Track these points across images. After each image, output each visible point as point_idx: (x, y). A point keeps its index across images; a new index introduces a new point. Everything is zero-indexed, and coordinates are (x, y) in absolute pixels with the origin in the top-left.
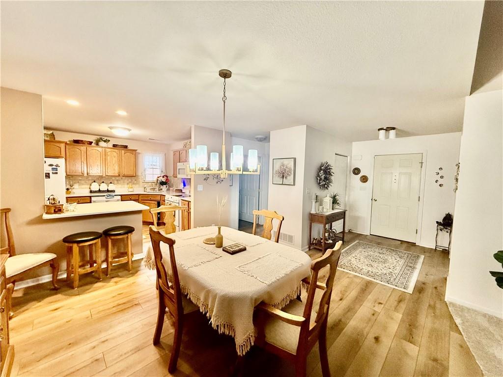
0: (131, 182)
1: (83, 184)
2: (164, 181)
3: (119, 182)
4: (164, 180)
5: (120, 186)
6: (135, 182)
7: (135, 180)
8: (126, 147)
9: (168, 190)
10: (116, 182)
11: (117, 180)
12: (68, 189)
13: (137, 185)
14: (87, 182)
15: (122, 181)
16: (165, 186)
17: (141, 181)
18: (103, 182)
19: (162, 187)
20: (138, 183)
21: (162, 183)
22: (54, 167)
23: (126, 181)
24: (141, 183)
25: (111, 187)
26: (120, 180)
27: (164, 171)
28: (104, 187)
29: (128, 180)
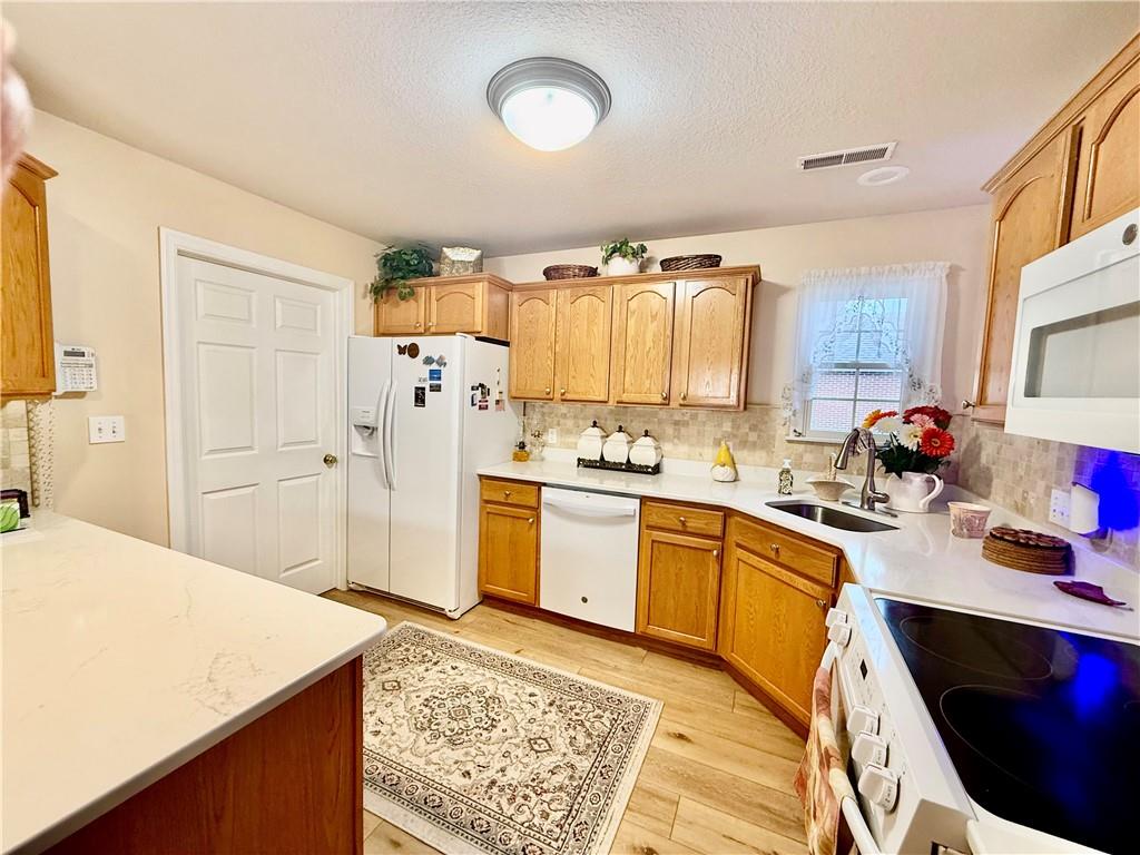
0: (728, 436)
1: (569, 432)
2: (911, 444)
3: (683, 430)
4: (909, 438)
5: (683, 449)
6: (753, 437)
7: (753, 428)
8: (713, 261)
9: (939, 505)
10: (670, 430)
11: (676, 423)
12: (522, 446)
13: (760, 455)
14: (581, 422)
15: (693, 429)
16: (916, 480)
17: (782, 433)
18: (620, 429)
19: (885, 484)
20: (765, 444)
21: (897, 461)
22: (434, 366)
23: (709, 428)
24: (780, 445)
25: (644, 453)
26: (686, 424)
27: (931, 376)
28: (616, 449)
29: (720, 425)
